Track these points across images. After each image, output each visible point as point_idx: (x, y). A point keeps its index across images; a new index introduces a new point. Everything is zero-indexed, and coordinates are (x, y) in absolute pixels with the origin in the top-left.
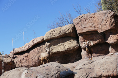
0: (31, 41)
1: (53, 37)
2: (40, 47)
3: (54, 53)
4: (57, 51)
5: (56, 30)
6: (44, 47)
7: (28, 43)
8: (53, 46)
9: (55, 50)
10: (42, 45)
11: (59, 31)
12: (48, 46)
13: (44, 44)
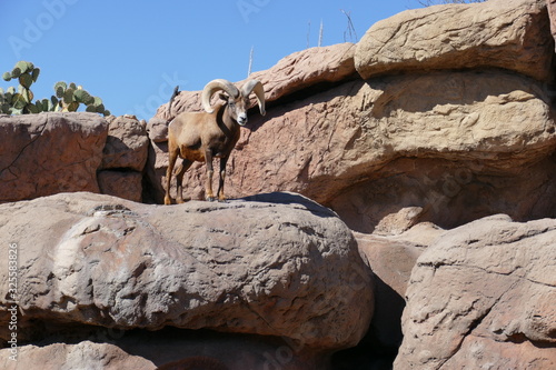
0: (283, 62)
1: (408, 56)
2: (322, 104)
3: (398, 153)
4: (422, 145)
5: (433, 17)
6: (345, 110)
7: (262, 72)
8: (399, 111)
9: (407, 139)
10: (337, 98)
11: (444, 28)
12: (371, 104)
13: (353, 92)
